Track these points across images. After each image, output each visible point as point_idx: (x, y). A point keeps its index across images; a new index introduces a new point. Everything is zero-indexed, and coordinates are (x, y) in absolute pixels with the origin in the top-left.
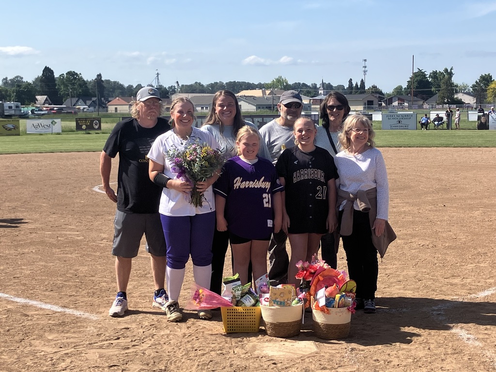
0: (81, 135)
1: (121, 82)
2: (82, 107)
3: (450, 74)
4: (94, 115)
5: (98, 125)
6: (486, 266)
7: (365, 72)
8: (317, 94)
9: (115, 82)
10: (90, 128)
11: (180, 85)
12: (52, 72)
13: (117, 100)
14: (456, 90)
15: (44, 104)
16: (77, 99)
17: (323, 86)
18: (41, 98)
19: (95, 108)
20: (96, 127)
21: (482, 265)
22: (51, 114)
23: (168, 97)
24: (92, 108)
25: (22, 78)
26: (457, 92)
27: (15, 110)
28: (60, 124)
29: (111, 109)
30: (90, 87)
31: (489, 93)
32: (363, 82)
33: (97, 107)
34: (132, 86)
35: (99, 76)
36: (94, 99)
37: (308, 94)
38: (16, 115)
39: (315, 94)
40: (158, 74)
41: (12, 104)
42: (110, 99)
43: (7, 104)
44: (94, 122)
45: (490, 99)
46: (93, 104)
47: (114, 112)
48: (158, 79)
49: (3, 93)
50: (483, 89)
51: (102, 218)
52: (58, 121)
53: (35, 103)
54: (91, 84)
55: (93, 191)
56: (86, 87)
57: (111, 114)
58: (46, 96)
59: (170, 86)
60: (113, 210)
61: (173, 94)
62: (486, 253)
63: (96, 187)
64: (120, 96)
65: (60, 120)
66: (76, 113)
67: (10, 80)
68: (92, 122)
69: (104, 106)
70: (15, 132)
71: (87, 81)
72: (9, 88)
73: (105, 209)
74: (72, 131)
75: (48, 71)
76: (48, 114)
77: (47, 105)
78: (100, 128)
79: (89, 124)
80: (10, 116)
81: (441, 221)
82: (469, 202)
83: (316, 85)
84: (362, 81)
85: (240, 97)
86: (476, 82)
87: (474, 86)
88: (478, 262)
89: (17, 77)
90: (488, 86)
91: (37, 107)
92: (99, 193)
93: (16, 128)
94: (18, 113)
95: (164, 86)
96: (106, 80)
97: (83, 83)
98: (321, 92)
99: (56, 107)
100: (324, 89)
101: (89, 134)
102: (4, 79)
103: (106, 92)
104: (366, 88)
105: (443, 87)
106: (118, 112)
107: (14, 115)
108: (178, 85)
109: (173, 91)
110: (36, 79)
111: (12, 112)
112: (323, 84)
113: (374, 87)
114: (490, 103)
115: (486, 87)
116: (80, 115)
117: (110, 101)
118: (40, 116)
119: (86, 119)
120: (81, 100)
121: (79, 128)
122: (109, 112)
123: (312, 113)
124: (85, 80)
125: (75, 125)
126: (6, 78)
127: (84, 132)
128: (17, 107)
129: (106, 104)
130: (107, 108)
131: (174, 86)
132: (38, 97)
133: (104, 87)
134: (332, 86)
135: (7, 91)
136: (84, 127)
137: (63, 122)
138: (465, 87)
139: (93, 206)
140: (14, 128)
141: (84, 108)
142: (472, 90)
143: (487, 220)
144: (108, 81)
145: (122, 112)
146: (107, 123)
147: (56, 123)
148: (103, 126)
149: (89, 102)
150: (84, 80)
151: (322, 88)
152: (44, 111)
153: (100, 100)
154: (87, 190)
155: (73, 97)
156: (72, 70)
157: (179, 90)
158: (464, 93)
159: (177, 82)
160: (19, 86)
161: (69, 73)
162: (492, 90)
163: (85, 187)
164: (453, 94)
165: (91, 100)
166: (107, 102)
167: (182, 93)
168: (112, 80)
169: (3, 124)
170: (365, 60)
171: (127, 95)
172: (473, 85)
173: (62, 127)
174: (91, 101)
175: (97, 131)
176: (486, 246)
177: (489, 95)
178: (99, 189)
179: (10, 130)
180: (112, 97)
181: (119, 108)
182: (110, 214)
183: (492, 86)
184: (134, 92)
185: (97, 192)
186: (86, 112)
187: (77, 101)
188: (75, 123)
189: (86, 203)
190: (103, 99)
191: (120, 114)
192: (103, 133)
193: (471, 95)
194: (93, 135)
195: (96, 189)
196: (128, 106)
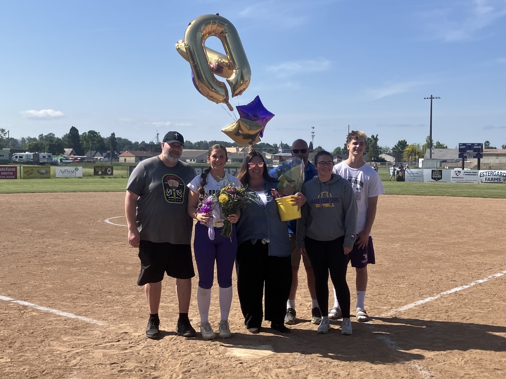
0: (97, 179)
1: (130, 140)
2: (99, 158)
3: (376, 139)
4: (108, 164)
6: (404, 286)
7: (313, 136)
8: (277, 152)
9: (125, 140)
10: (105, 173)
12: (77, 131)
13: (126, 153)
14: (380, 151)
15: (70, 155)
16: (95, 151)
17: (282, 146)
18: (68, 151)
19: (109, 158)
20: (110, 173)
21: (401, 286)
22: (75, 163)
24: (107, 159)
25: (54, 135)
26: (381, 153)
27: (48, 159)
28: (81, 170)
29: (122, 159)
30: (106, 143)
31: (405, 154)
32: (311, 144)
33: (111, 158)
34: (138, 143)
35: (113, 134)
36: (108, 152)
37: (270, 151)
38: (49, 163)
39: (276, 152)
40: (158, 134)
41: (46, 154)
42: (120, 152)
43: (42, 154)
44: (108, 169)
45: (405, 159)
46: (108, 156)
47: (123, 162)
48: (158, 138)
49: (39, 146)
50: (400, 151)
51: (110, 244)
52: (80, 168)
53: (64, 154)
54: (107, 141)
55: (104, 222)
56: (103, 143)
57: (122, 163)
58: (72, 149)
62: (404, 277)
63: (107, 219)
64: (129, 150)
65: (81, 167)
66: (94, 162)
67: (45, 136)
68: (106, 169)
70: (47, 175)
71: (104, 138)
72: (43, 142)
74: (92, 176)
75: (74, 130)
76: (73, 162)
77: (72, 156)
78: (112, 174)
80: (43, 164)
83: (276, 145)
86: (395, 146)
87: (394, 149)
88: (398, 284)
89: (50, 134)
90: (404, 149)
91: (64, 157)
92: (109, 224)
93: (48, 172)
94: (49, 161)
96: (118, 138)
97: (102, 139)
98: (280, 150)
99: (79, 157)
100: (282, 148)
101: (104, 178)
102: (40, 135)
103: (118, 147)
104: (314, 148)
105: (371, 149)
106: (127, 162)
107: (47, 163)
110: (65, 136)
111: (46, 161)
112: (282, 144)
113: (320, 148)
114: (405, 162)
115: (402, 150)
116: (97, 164)
117: (121, 154)
118: (67, 164)
119: (102, 167)
120: (98, 153)
121: (96, 173)
122: (120, 162)
123: (273, 166)
124: (102, 137)
125: (93, 171)
126: (42, 134)
127: (100, 177)
128: (49, 156)
129: (117, 156)
130: (118, 158)
132: (66, 150)
133: (116, 143)
134: (288, 146)
135: (42, 144)
136: (100, 173)
137: (84, 169)
138: (387, 149)
139: (103, 234)
140: (46, 173)
141: (101, 159)
142: (392, 152)
143: (404, 250)
144: (120, 139)
145: (129, 162)
146: (118, 170)
147: (78, 169)
148: (115, 172)
149: (104, 154)
150: (101, 138)
151: (281, 148)
152: (70, 160)
153: (113, 153)
154: (100, 221)
155: (92, 150)
156: (93, 130)
158: (386, 154)
160: (51, 141)
161: (90, 132)
162: (407, 152)
163: (98, 219)
164: (378, 154)
165: (106, 152)
166: (118, 154)
168: (123, 138)
169: (38, 169)
170: (313, 128)
171: (134, 150)
173: (83, 173)
174: (106, 154)
175: (110, 176)
176: (404, 271)
177: (404, 156)
178: (109, 221)
179: (43, 174)
180: (123, 150)
181: (128, 159)
182: (117, 241)
183: (407, 149)
184: (139, 147)
185: (107, 223)
186: (102, 161)
187: (96, 153)
188: (93, 170)
189: (99, 232)
190: (115, 152)
191: (128, 163)
192: (115, 178)
193: (392, 156)
194: (107, 179)
195: (107, 221)
196: (134, 158)
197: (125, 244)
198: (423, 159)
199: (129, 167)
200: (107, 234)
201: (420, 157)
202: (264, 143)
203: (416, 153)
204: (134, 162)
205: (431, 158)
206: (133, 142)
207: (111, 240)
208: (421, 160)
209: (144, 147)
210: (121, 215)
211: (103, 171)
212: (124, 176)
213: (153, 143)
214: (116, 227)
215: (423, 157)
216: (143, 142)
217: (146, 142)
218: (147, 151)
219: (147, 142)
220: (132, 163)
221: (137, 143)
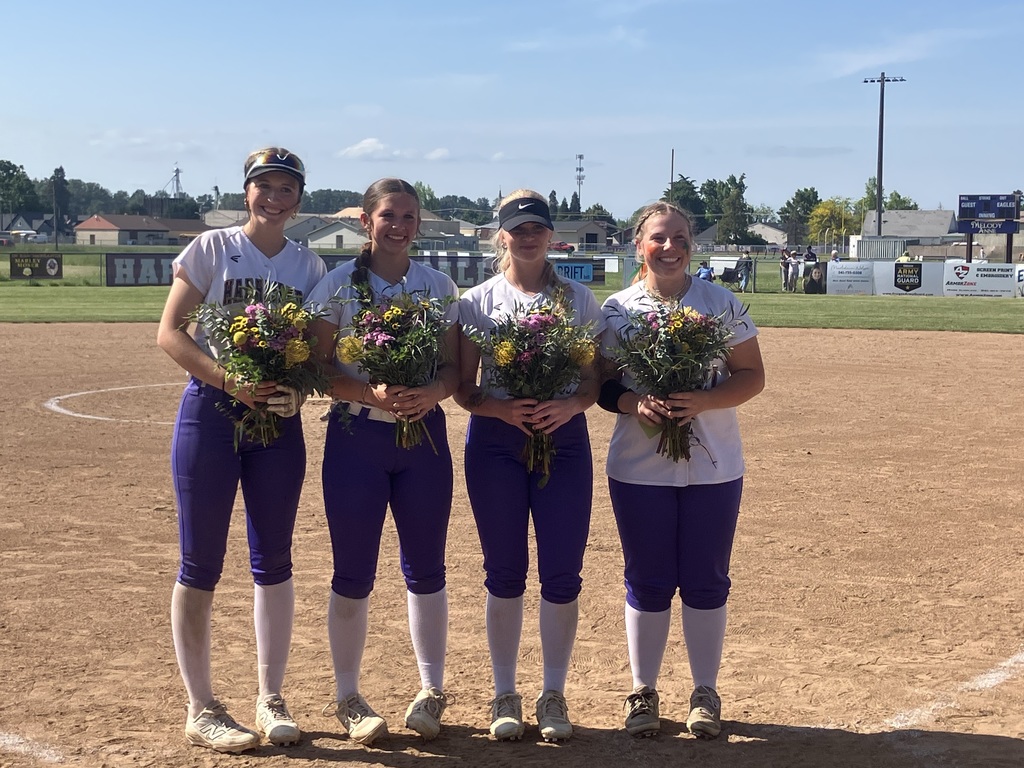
0: (21, 288)
1: (103, 185)
2: (23, 233)
3: (740, 187)
4: (48, 248)
5: (56, 269)
7: (580, 178)
9: (91, 185)
10: (39, 273)
11: (222, 194)
13: (94, 220)
14: (750, 218)
16: (13, 216)
19: (49, 234)
20: (53, 272)
23: (197, 217)
24: (43, 236)
26: (752, 222)
29: (83, 237)
30: (40, 193)
31: (813, 224)
32: (576, 199)
33: (54, 233)
34: (125, 194)
35: (60, 171)
36: (47, 217)
37: (471, 217)
39: (486, 219)
40: (178, 171)
42: (80, 218)
44: (49, 262)
45: (814, 236)
46: (47, 227)
47: (88, 243)
48: (178, 181)
50: (801, 217)
51: (65, 475)
54: (43, 188)
55: (44, 409)
56: (34, 193)
57: (83, 247)
59: (202, 195)
60: (90, 455)
61: (206, 211)
63: (52, 400)
64: (101, 212)
66: (10, 244)
68: (43, 262)
69: (67, 230)
71: (36, 181)
73: (72, 451)
74: (6, 280)
78: (59, 274)
79: (37, 265)
81: (817, 490)
82: (856, 445)
83: (486, 201)
84: (575, 196)
85: (341, 219)
87: (783, 211)
90: (811, 211)
92: (58, 413)
95: (191, 196)
96: (73, 181)
97: (28, 186)
101: (38, 285)
103: (72, 205)
104: (583, 210)
105: (727, 211)
106: (97, 243)
108: (218, 193)
109: (207, 204)
113: (598, 208)
115: (806, 213)
116: (20, 248)
117: (81, 222)
119: (31, 256)
120: (22, 219)
121: (16, 273)
122: (79, 243)
124: (32, 178)
125: (9, 267)
127: (28, 282)
129: (71, 228)
130: (74, 235)
131: (210, 196)
133: (69, 194)
136: (27, 271)
138: (767, 212)
139: (44, 445)
141: (28, 235)
142: (779, 219)
144: (77, 183)
145: (104, 243)
146: (73, 264)
148: (68, 271)
149: (37, 224)
150: (28, 180)
153: (61, 221)
154: (31, 405)
155: (5, 212)
156: (5, 159)
157: (219, 203)
158: (765, 224)
159: (216, 188)
162: (819, 220)
163: (27, 400)
164: (746, 225)
165: (42, 218)
166: (74, 224)
167: (225, 209)
168: (86, 181)
171: (114, 211)
172: (782, 209)
174: (42, 222)
175: (54, 281)
177: (812, 229)
178: (59, 405)
180: (85, 214)
181: (98, 235)
182: (83, 465)
183: (819, 211)
184: (129, 205)
185: (53, 412)
186: (31, 242)
187: (14, 221)
188: (9, 263)
189: (30, 438)
190: (66, 217)
191: (101, 247)
192: (66, 285)
193: (779, 229)
194: (46, 288)
195: (52, 405)
196: (117, 233)
197: (108, 475)
198: (859, 238)
199: (104, 257)
200: (55, 444)
201: (850, 232)
202: (455, 197)
203: (841, 223)
204: (116, 243)
205: (880, 233)
206: (113, 191)
207: (67, 462)
208: (854, 239)
209: (141, 204)
210: (92, 388)
211: (35, 268)
212: (91, 282)
213: (164, 193)
214: (79, 422)
215: (858, 232)
216: (139, 193)
217: (147, 193)
218: (151, 216)
219: (151, 192)
220: (112, 248)
221: (122, 195)
